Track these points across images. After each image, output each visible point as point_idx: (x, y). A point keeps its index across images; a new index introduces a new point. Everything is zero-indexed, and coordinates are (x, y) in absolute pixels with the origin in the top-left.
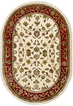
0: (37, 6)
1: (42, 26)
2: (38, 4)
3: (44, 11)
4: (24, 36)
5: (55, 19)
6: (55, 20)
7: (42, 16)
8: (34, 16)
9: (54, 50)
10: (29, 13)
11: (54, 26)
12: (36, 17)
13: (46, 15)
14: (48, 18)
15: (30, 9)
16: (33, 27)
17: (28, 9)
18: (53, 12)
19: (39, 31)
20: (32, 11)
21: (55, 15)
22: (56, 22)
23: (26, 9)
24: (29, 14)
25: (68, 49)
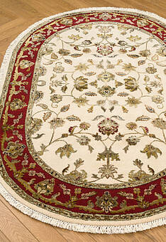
0: (110, 213)
1: (91, 149)
2: (106, 219)
3: (79, 196)
4: (151, 120)
5: (38, 169)
6: (37, 166)
7: (89, 179)
8: (120, 176)
9: (53, 91)
10: (142, 188)
11: (43, 147)
12: (116, 176)
13: (74, 182)
14: (64, 171)
15: (140, 199)
16: (123, 143)
17: (149, 198)
18: (44, 192)
19: (100, 134)
20: (132, 192)
21: (36, 182)
22: (34, 162)
23: (157, 198)
24: (142, 182)
25: (9, 92)
